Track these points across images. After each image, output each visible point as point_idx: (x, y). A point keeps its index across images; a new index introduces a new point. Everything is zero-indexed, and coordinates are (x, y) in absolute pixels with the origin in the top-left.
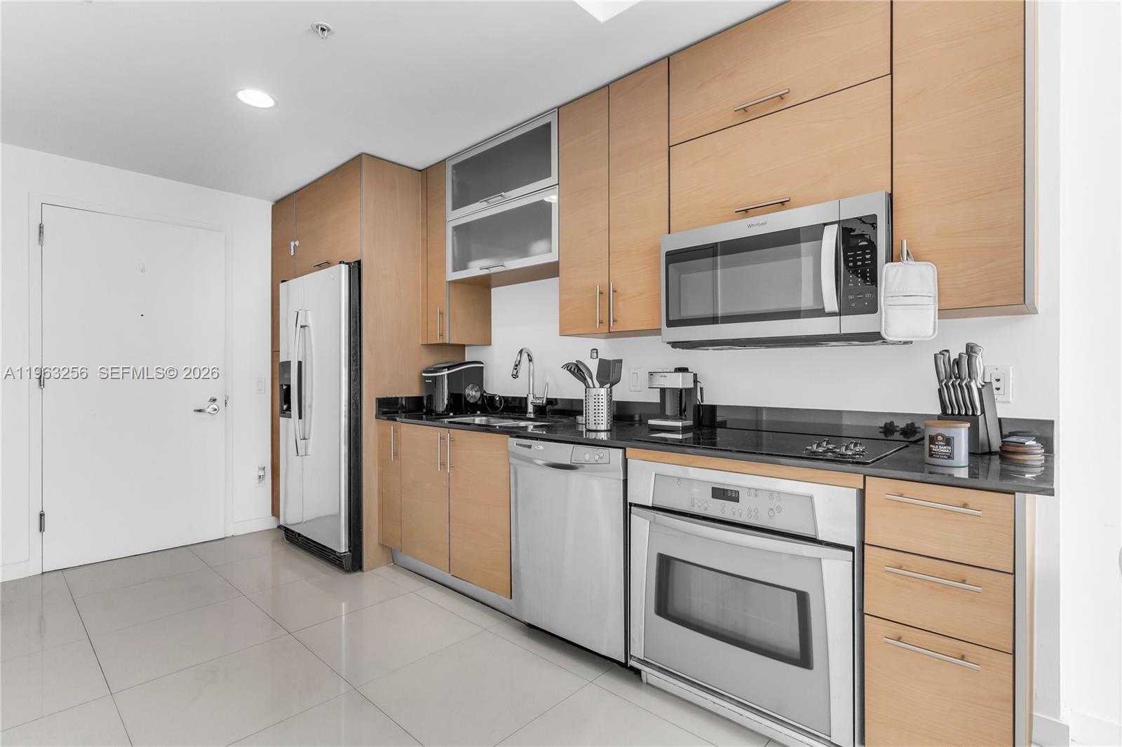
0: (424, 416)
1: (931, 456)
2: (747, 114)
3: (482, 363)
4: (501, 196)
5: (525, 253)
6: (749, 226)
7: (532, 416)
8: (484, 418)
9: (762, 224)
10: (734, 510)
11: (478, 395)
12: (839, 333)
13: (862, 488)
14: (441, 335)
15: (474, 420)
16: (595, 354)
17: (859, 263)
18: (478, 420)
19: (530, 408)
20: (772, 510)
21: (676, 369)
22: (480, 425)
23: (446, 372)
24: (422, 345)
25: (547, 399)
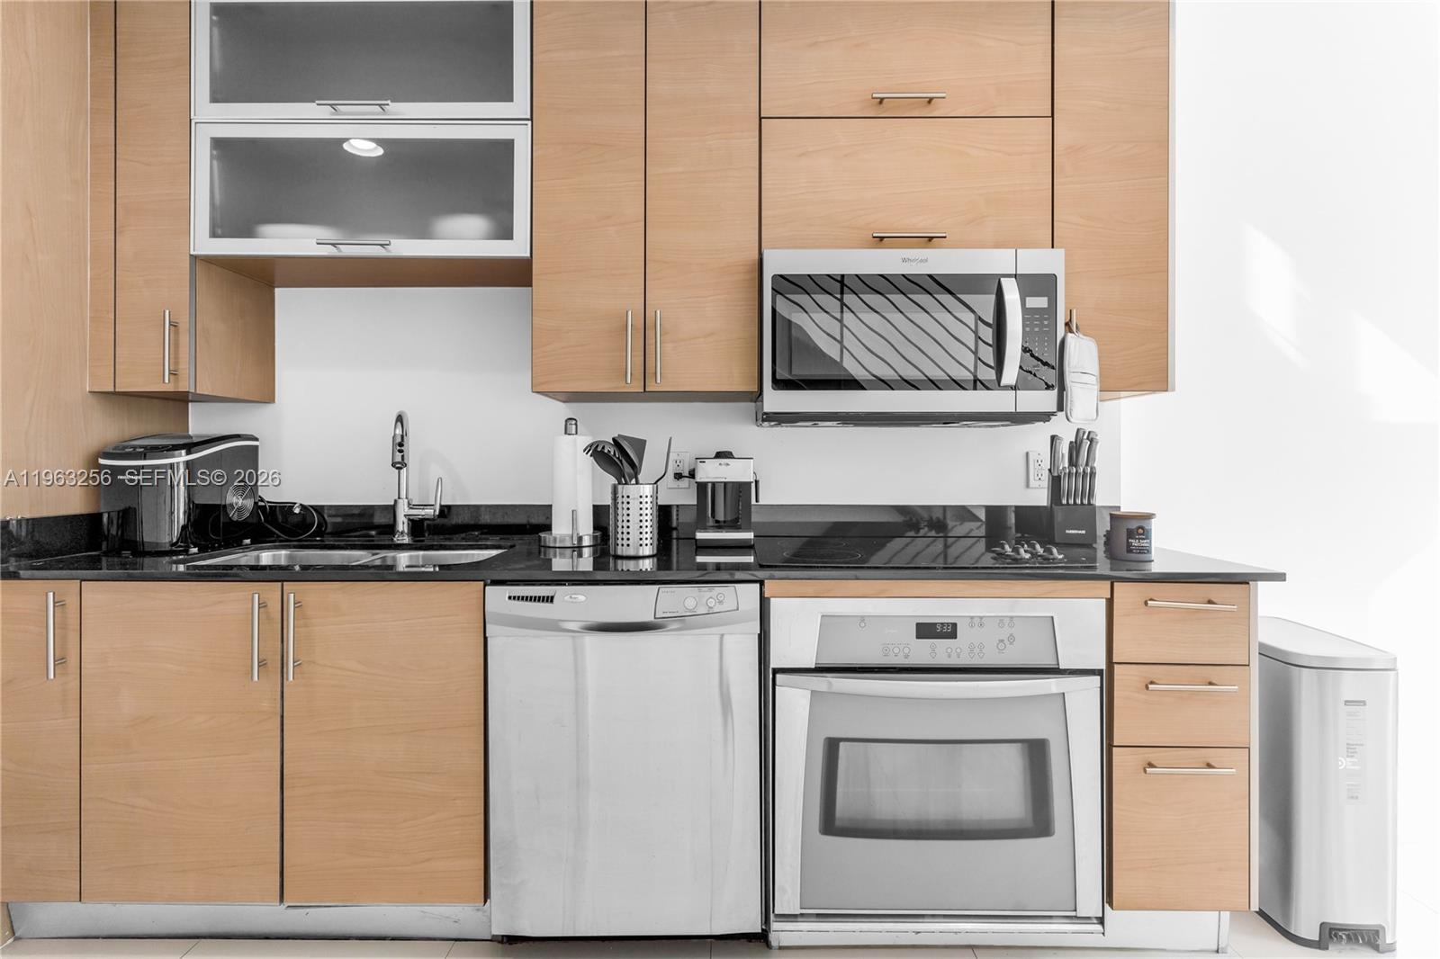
0: (104, 559)
1: (1129, 551)
2: (881, 107)
3: (257, 439)
4: (380, 105)
5: (423, 232)
6: (904, 260)
7: (406, 540)
8: (283, 552)
9: (921, 261)
10: (949, 650)
11: (249, 503)
12: (1014, 411)
13: (1109, 597)
14: (173, 374)
15: (258, 558)
16: (574, 427)
17: (1037, 329)
18: (266, 557)
19: (402, 525)
20: (1002, 641)
21: (718, 453)
22: (271, 567)
23: (182, 458)
24: (90, 392)
25: (441, 506)
